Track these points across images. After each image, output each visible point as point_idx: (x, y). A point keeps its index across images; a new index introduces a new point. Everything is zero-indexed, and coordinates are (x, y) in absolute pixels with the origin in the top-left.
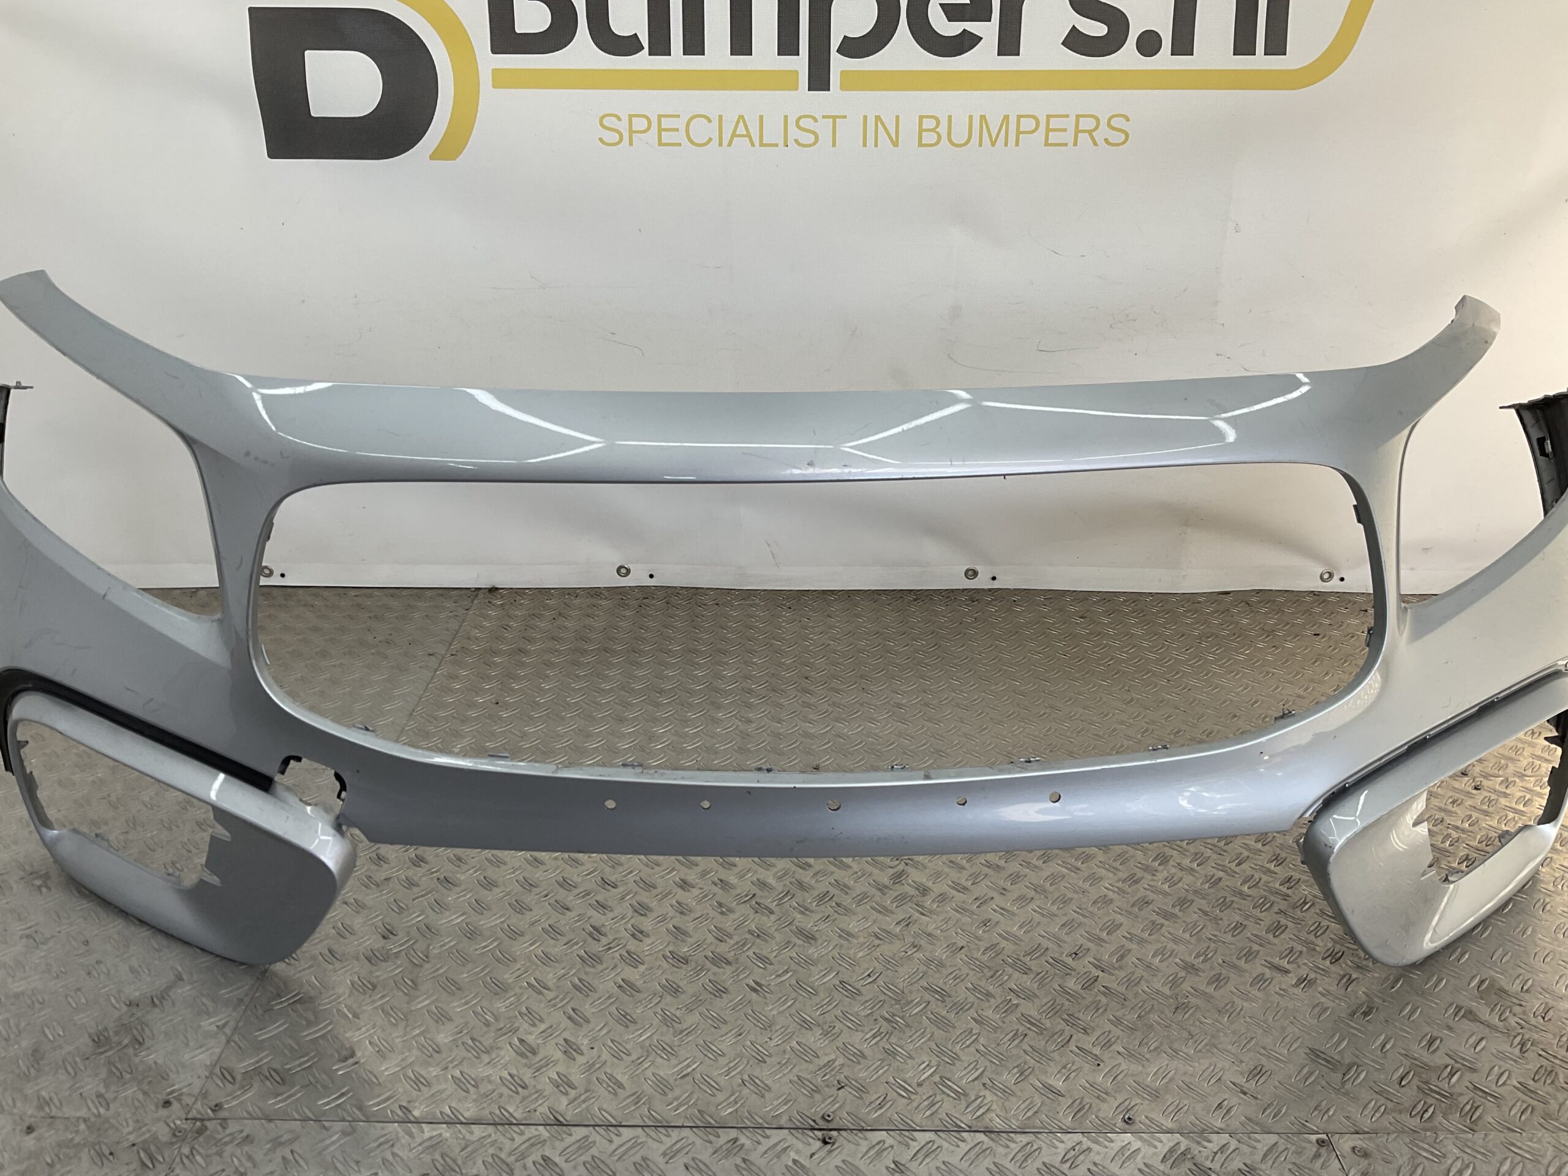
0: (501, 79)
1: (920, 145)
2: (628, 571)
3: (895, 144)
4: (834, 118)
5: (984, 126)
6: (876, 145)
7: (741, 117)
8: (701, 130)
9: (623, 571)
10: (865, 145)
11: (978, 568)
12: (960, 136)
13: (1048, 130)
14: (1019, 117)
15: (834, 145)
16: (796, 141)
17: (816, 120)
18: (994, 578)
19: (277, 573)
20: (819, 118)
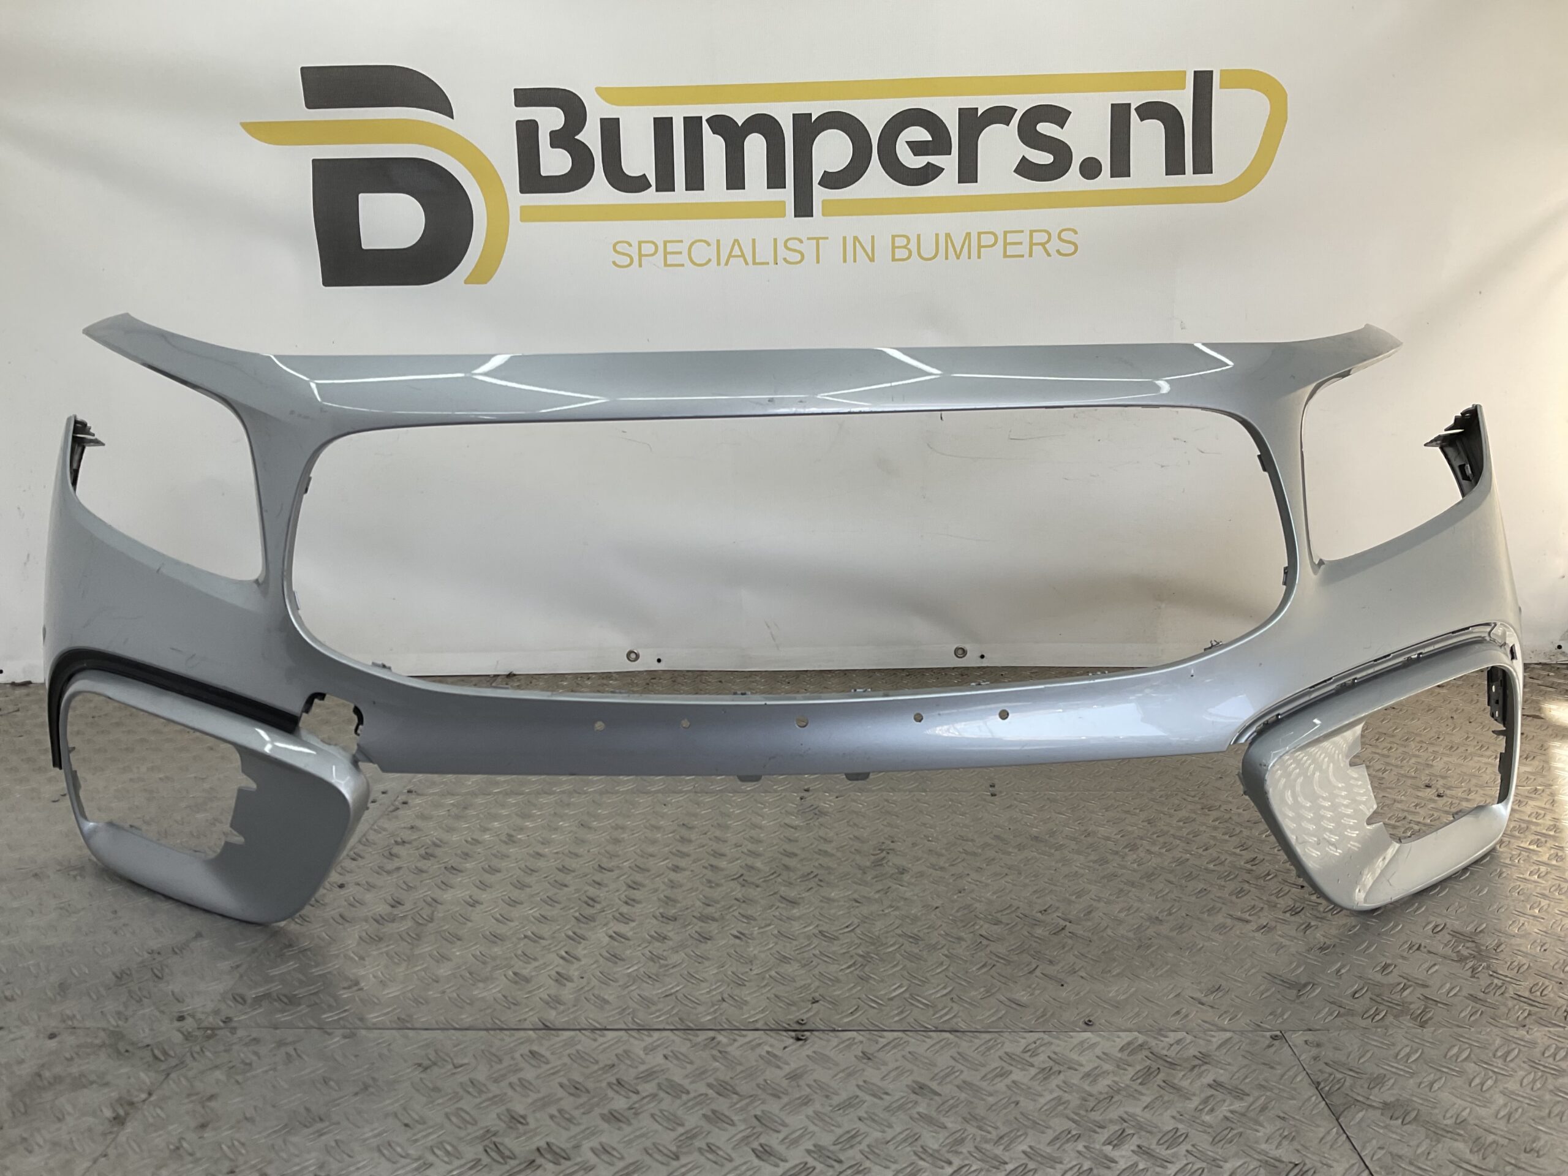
0: (528, 215)
1: (894, 259)
2: (637, 656)
3: (872, 260)
4: (818, 239)
5: (950, 244)
6: (855, 261)
7: (736, 241)
8: (701, 253)
9: (633, 656)
10: (845, 261)
11: (967, 647)
12: (928, 250)
13: (1006, 244)
14: (979, 234)
15: (818, 262)
16: (785, 259)
17: (801, 242)
18: (982, 657)
20: (804, 239)
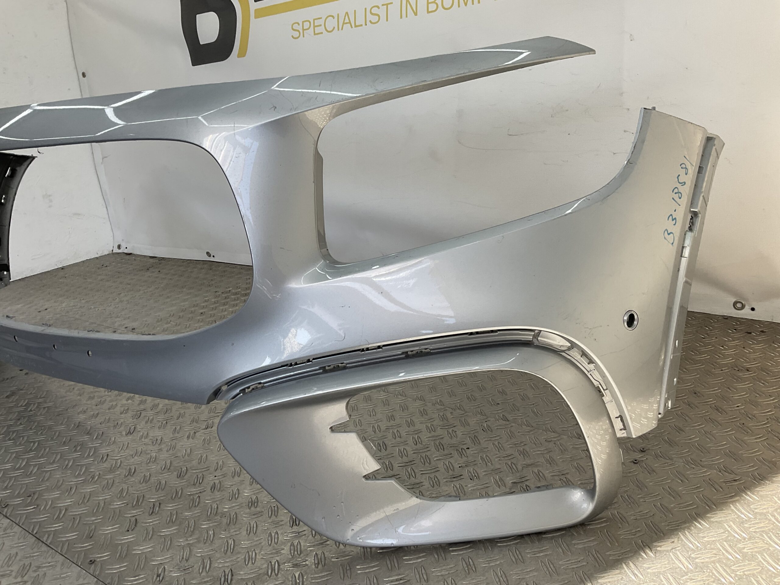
1: (428, 12)
3: (416, 14)
4: (387, 5)
6: (407, 17)
7: (347, 13)
8: (331, 23)
10: (401, 17)
12: (448, 3)
15: (387, 20)
16: (370, 21)
17: (379, 8)
20: (380, 6)
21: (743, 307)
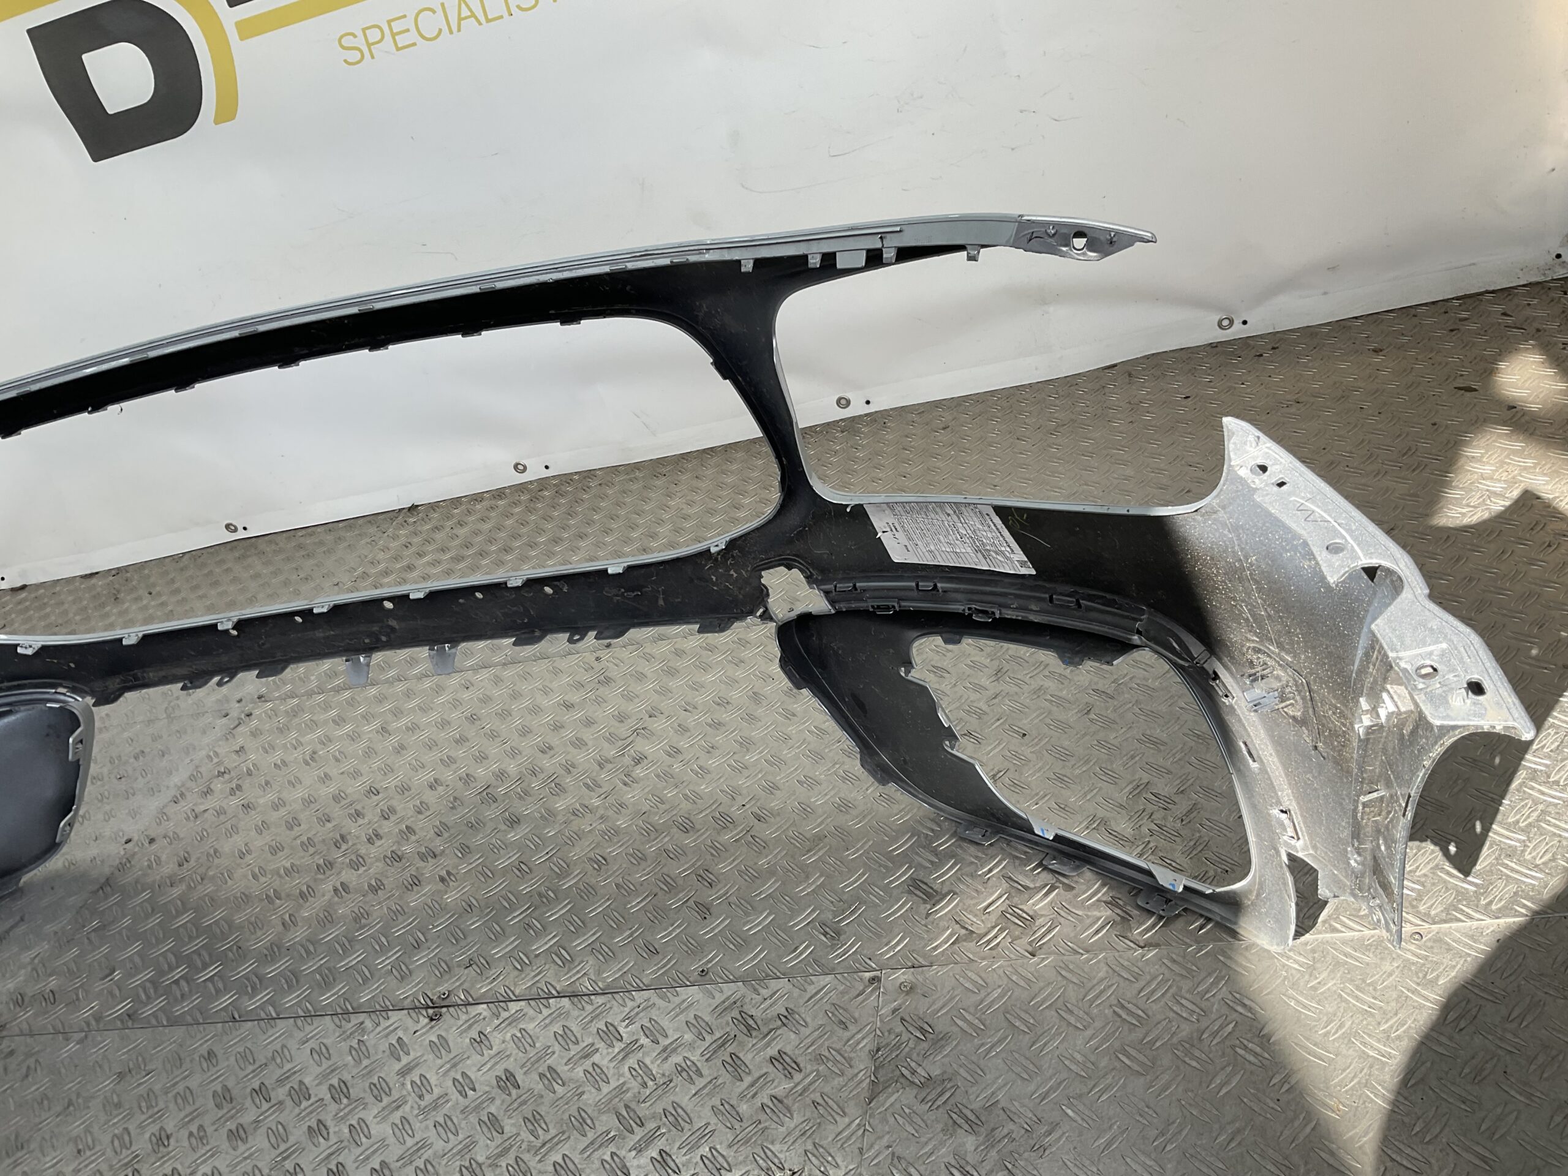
2: (524, 466)
9: (520, 467)
11: (848, 395)
18: (868, 402)
19: (240, 528)
21: (1231, 322)
